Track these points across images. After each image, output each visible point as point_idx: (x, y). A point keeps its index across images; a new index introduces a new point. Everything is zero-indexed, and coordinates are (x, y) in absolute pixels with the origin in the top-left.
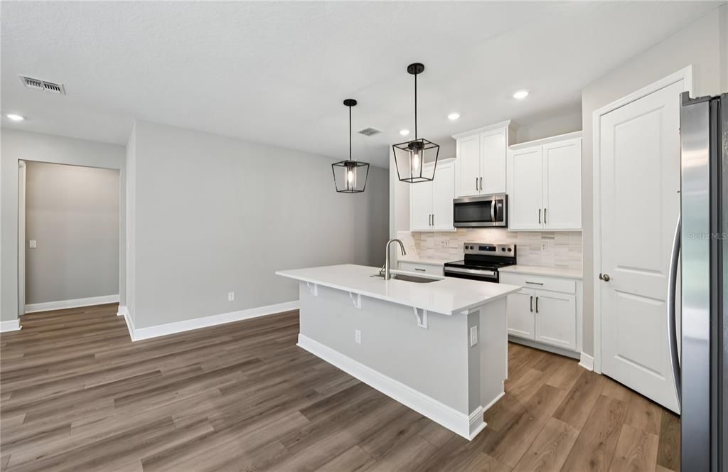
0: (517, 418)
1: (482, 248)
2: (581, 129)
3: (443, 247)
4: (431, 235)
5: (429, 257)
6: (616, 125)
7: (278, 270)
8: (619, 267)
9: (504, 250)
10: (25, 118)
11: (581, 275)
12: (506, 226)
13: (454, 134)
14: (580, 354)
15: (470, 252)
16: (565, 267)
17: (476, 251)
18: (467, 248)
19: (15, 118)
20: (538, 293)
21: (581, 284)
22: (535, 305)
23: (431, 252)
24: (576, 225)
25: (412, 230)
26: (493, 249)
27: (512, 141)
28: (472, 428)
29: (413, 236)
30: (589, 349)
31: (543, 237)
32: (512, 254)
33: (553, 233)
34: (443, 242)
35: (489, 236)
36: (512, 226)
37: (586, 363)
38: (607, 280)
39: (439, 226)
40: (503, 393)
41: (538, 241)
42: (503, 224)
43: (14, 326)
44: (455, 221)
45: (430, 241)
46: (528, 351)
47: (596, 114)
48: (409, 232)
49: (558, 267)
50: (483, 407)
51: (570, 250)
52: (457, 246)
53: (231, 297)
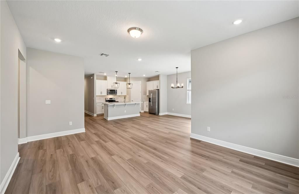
1: (110, 99)
9: (114, 99)
38: (132, 101)
42: (117, 94)
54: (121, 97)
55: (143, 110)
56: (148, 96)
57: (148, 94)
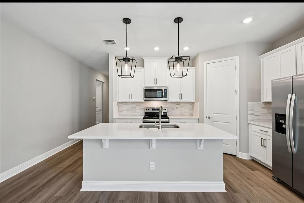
1: (153, 109)
3: (132, 110)
4: (126, 104)
5: (124, 115)
6: (212, 68)
8: (214, 113)
11: (198, 118)
13: (144, 56)
15: (148, 111)
16: (183, 115)
17: (151, 111)
18: (146, 109)
23: (125, 113)
26: (158, 109)
31: (176, 104)
32: (166, 111)
34: (132, 107)
36: (170, 100)
38: (209, 118)
39: (134, 100)
42: (167, 99)
45: (125, 107)
47: (206, 63)
48: (117, 102)
49: (181, 115)
51: (185, 109)
52: (140, 109)
54: (181, 105)
55: (248, 152)
56: (267, 104)
57: (267, 97)
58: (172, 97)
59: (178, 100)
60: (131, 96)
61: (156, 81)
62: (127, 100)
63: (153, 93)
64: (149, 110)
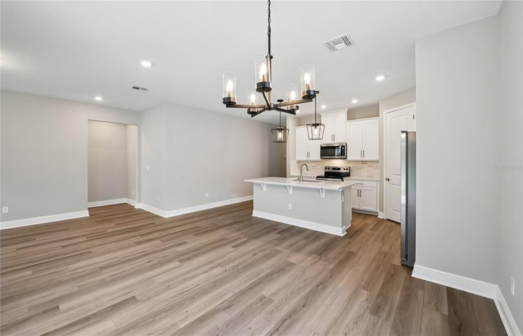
0: (357, 231)
1: (334, 169)
2: (379, 116)
3: (313, 168)
6: (392, 118)
7: (246, 179)
8: (393, 175)
9: (344, 169)
10: (103, 98)
11: (379, 179)
12: (346, 158)
14: (378, 213)
15: (327, 171)
16: (372, 177)
17: (331, 171)
18: (326, 169)
19: (99, 99)
20: (361, 188)
21: (378, 183)
22: (359, 193)
24: (376, 158)
25: (297, 160)
26: (339, 169)
27: (349, 119)
28: (343, 233)
29: (298, 163)
30: (382, 210)
31: (362, 163)
32: (348, 171)
33: (366, 161)
35: (337, 163)
36: (349, 158)
37: (381, 216)
38: (389, 180)
39: (312, 158)
40: (350, 226)
41: (360, 165)
42: (345, 157)
43: (86, 214)
44: (321, 156)
46: (356, 214)
47: (385, 112)
48: (296, 161)
49: (369, 176)
50: (346, 227)
51: (374, 169)
52: (320, 168)
53: (207, 195)
58: (352, 154)
59: (359, 158)
60: (308, 154)
61: (333, 137)
62: (305, 158)
63: (330, 151)
64: (329, 169)
